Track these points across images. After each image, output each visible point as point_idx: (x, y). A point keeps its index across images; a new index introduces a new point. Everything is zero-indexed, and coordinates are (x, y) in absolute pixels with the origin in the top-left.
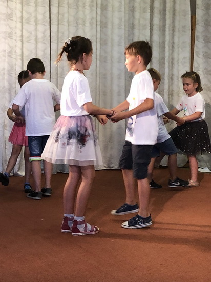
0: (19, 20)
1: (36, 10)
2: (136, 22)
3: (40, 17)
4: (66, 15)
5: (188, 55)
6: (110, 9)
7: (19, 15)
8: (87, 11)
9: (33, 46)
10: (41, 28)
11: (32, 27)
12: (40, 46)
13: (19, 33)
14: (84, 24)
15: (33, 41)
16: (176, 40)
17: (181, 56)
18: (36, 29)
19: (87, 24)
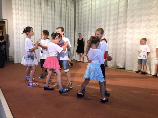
1: (38, 23)
3: (39, 25)
4: (45, 25)
5: (74, 35)
6: (56, 24)
7: (33, 24)
8: (50, 24)
11: (37, 27)
12: (39, 32)
14: (49, 27)
15: (37, 31)
16: (71, 32)
17: (72, 35)
18: (38, 28)
19: (50, 27)
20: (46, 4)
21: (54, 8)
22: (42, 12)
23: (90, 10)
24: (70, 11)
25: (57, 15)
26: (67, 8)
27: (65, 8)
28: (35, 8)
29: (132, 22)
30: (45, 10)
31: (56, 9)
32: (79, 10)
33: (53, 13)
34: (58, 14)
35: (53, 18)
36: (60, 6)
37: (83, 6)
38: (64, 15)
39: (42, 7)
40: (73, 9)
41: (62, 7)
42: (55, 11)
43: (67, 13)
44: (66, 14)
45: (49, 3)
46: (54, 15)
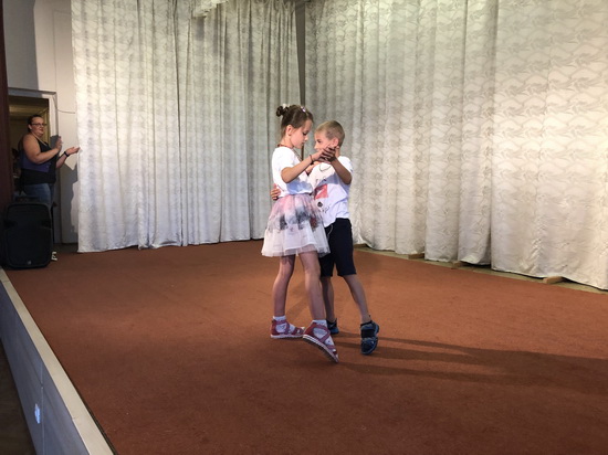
0: (150, 111)
1: (166, 104)
2: (255, 115)
3: (170, 109)
4: (193, 108)
6: (232, 103)
7: (150, 106)
9: (164, 134)
10: (170, 118)
12: (170, 134)
13: (151, 123)
15: (164, 130)
18: (166, 120)
20: (194, 31)
21: (223, 43)
22: (180, 61)
23: (358, 50)
24: (282, 54)
25: (237, 69)
26: (272, 42)
27: (266, 45)
28: (155, 47)
29: (516, 91)
30: (191, 55)
31: (233, 47)
32: (315, 48)
33: (223, 66)
34: (240, 67)
35: (223, 81)
36: (247, 36)
37: (331, 35)
38: (262, 69)
39: (180, 44)
40: (293, 46)
41: (254, 40)
42: (227, 56)
43: (272, 62)
44: (269, 67)
45: (206, 28)
46: (227, 72)
